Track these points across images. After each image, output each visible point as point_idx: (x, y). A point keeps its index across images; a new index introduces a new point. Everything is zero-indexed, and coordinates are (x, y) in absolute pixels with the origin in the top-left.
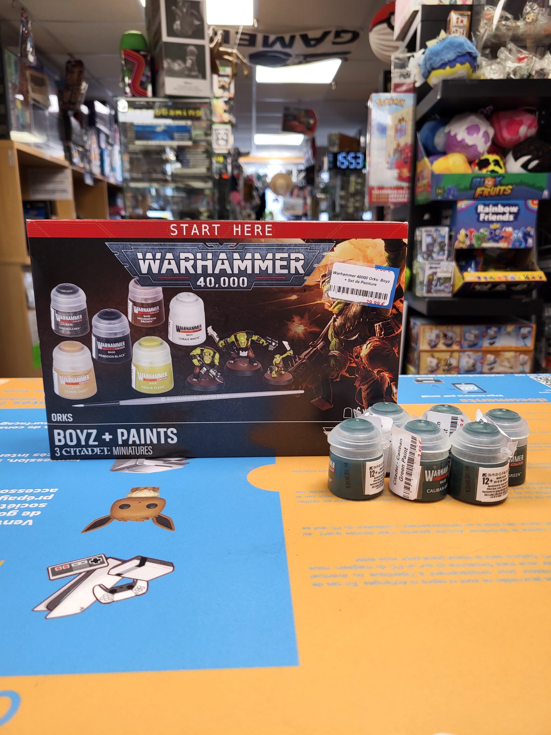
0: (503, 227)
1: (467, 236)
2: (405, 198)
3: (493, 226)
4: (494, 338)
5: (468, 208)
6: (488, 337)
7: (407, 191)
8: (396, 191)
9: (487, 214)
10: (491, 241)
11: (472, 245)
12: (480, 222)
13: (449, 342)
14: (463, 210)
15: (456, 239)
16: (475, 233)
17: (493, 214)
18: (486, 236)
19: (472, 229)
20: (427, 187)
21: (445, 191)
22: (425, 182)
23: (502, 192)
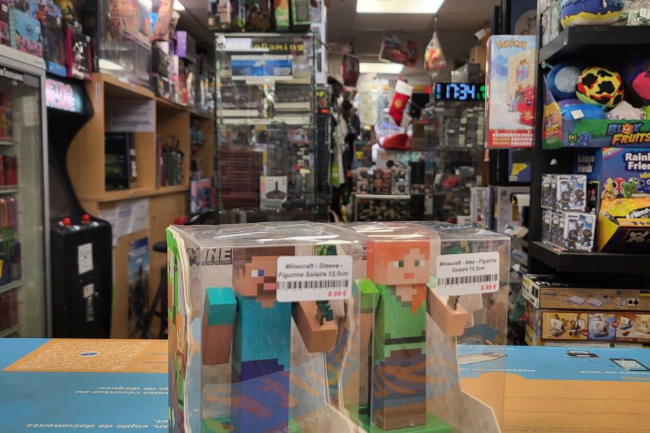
2: (529, 141)
7: (531, 135)
8: (519, 135)
20: (556, 132)
21: (577, 138)
22: (555, 126)
23: (641, 141)
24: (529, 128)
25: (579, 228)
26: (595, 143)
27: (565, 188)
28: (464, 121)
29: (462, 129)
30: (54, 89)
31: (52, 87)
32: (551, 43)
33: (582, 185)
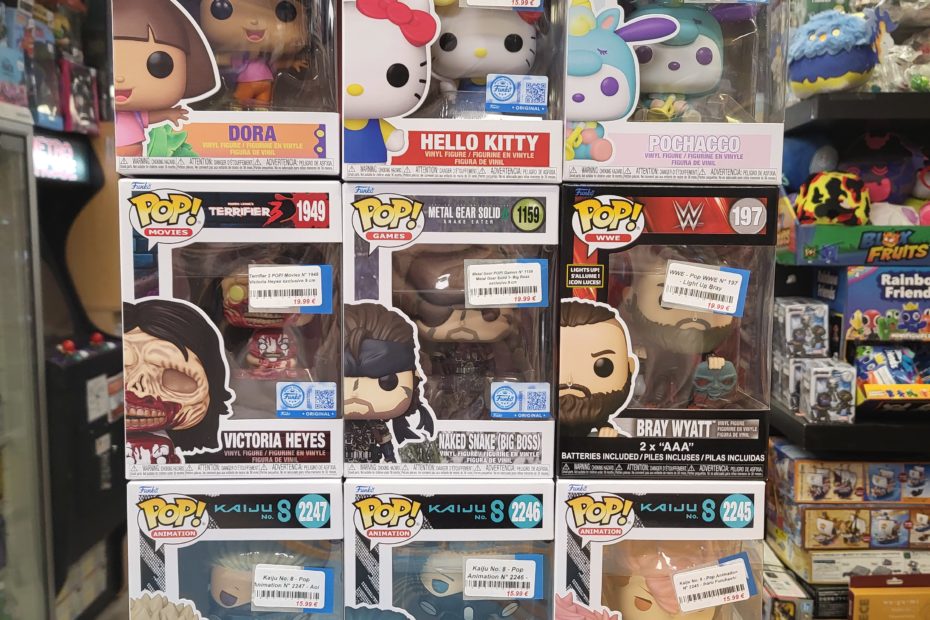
0: (924, 309)
1: (865, 321)
3: (907, 307)
4: (921, 484)
5: (864, 278)
6: (909, 482)
9: (897, 287)
10: (906, 330)
11: (873, 335)
12: (886, 299)
13: (846, 490)
14: (856, 280)
15: (850, 326)
16: (878, 317)
17: (907, 287)
18: (897, 321)
19: (874, 312)
21: (816, 252)
23: (911, 255)
25: (832, 389)
27: (797, 324)
30: (46, 150)
31: (43, 147)
33: (820, 320)
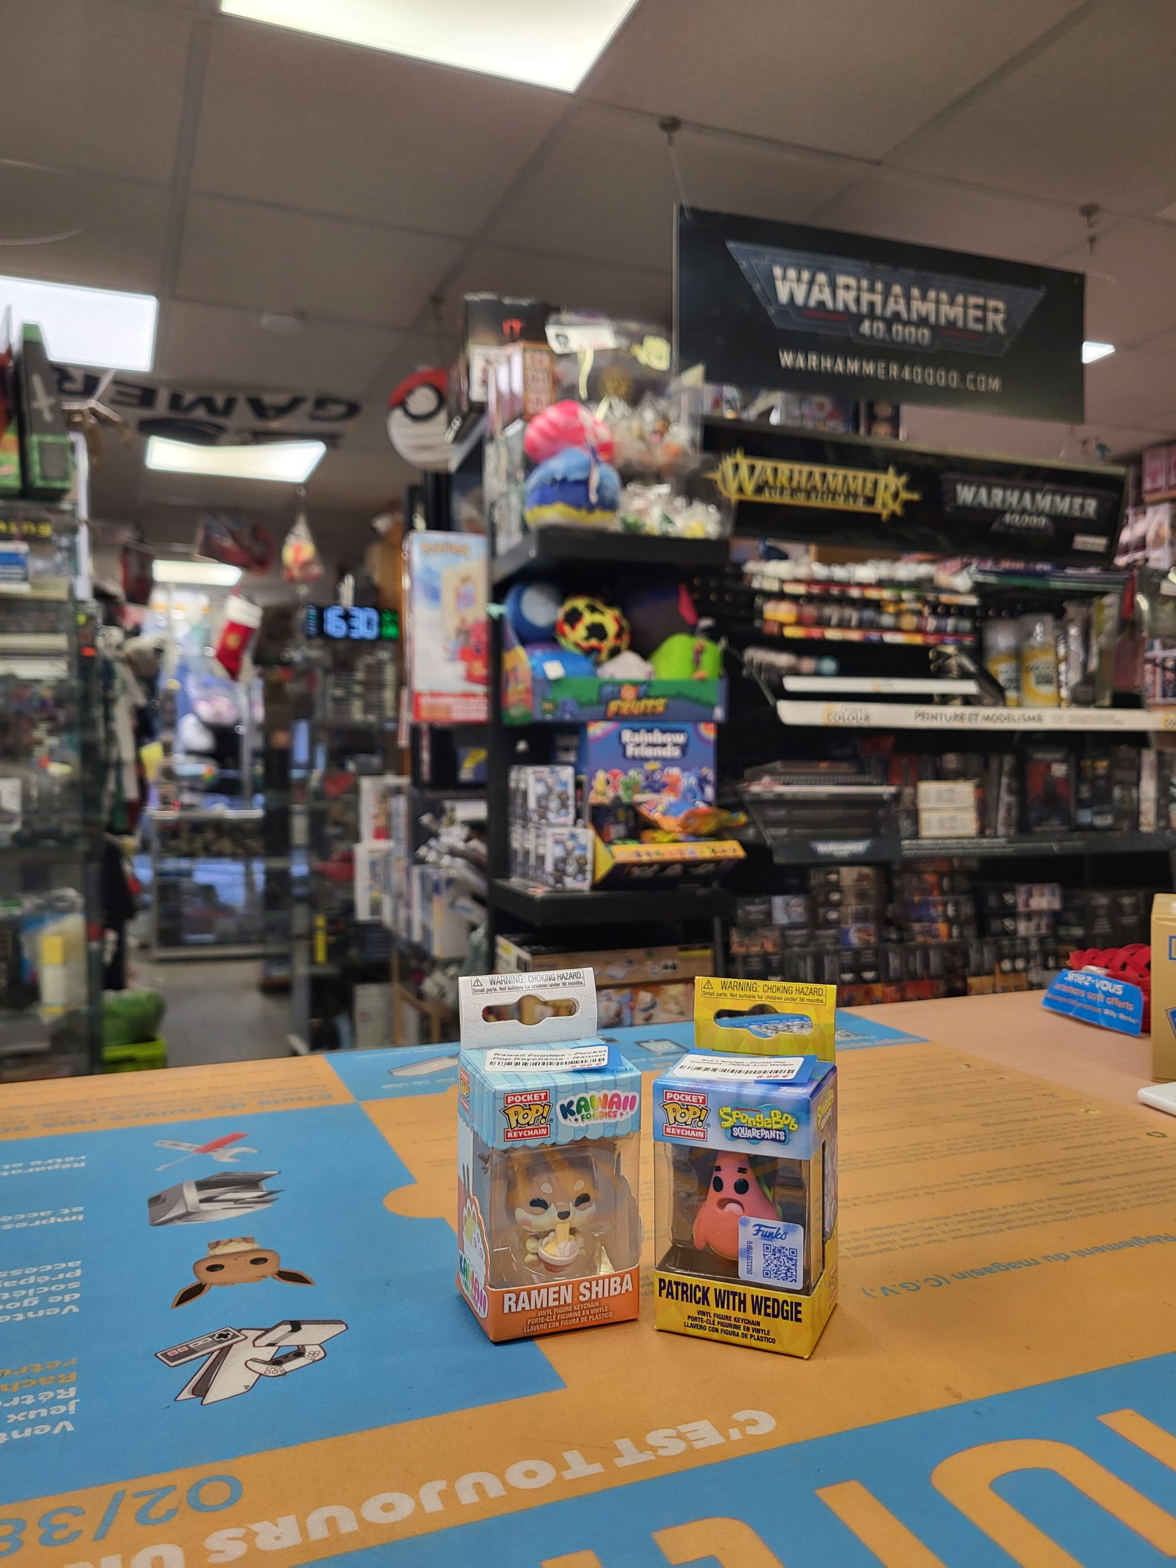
0: (666, 768)
1: (608, 782)
2: (481, 712)
3: (649, 767)
5: (605, 734)
7: (486, 701)
8: (464, 700)
11: (617, 798)
12: (628, 759)
14: (597, 738)
16: (622, 778)
17: (648, 745)
18: (639, 782)
19: (616, 771)
20: (524, 696)
21: (556, 706)
22: (521, 687)
23: (649, 710)
24: (480, 689)
25: (569, 853)
26: (582, 715)
27: (540, 789)
28: (360, 675)
29: (358, 689)
32: (512, 552)
33: (565, 784)
